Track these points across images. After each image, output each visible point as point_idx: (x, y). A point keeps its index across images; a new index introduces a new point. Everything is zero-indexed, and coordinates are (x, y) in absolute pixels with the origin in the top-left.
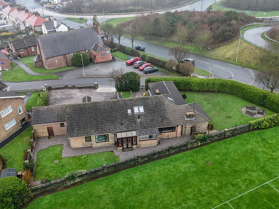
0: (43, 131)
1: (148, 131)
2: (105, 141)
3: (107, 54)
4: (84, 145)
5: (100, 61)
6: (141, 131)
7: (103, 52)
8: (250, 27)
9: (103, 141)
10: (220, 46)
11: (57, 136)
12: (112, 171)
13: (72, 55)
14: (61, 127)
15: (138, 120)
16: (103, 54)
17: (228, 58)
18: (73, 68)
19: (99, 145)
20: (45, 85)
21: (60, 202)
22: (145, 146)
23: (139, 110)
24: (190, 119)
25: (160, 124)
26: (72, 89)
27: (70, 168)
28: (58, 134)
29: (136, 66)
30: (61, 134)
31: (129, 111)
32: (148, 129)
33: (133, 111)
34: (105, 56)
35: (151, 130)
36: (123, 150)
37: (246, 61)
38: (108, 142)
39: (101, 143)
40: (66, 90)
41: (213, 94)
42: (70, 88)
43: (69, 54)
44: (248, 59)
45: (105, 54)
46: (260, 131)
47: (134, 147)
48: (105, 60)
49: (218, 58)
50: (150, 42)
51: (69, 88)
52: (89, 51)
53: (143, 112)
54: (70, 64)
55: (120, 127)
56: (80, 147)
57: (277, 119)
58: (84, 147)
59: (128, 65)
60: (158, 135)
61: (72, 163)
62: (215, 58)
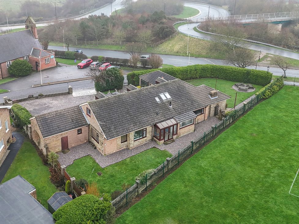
0: (55, 144)
1: (185, 116)
2: (142, 137)
3: (51, 59)
4: (119, 148)
5: (44, 68)
6: (179, 117)
7: (47, 57)
8: (178, 24)
9: (140, 138)
10: (163, 42)
11: (73, 148)
12: (175, 166)
13: (9, 63)
14: (78, 134)
15: (170, 107)
16: (47, 59)
17: (178, 52)
18: (13, 79)
19: (137, 143)
20: (4, 97)
21: (147, 213)
22: (184, 135)
23: (166, 96)
24: (215, 98)
25: (192, 107)
26: (40, 98)
27: (124, 176)
28: (73, 145)
29: (94, 67)
30: (76, 144)
31: (157, 99)
32: (184, 114)
33: (160, 98)
34: (49, 62)
35: (188, 114)
36: (165, 143)
37: (196, 52)
38: (145, 138)
39: (139, 140)
40: (32, 101)
41: (196, 80)
42: (37, 98)
43: (5, 64)
44: (197, 50)
45: (49, 60)
46: (267, 101)
47: (175, 137)
48: (50, 67)
49: (167, 53)
50: (81, 47)
51: (34, 98)
52: (27, 57)
53: (170, 98)
54: (6, 76)
55: (157, 117)
56: (114, 152)
57: (273, 88)
58: (118, 150)
59: (82, 68)
60: (196, 118)
61: (120, 170)
62: (164, 53)
